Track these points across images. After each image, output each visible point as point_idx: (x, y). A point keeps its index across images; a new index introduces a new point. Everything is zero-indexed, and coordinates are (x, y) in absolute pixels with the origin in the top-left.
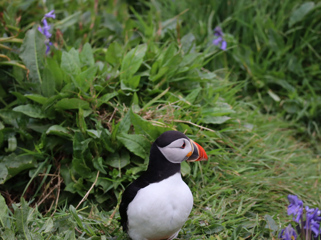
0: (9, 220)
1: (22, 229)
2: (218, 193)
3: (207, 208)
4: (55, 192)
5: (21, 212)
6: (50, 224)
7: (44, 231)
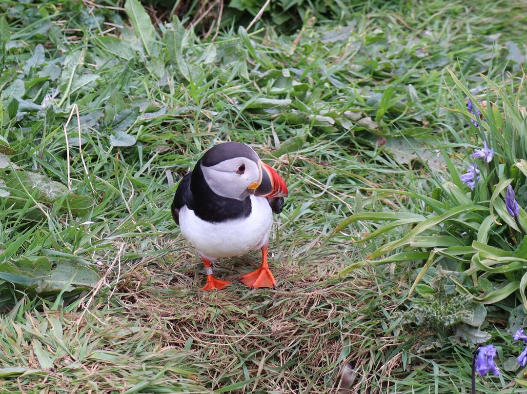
0: (156, 45)
1: (175, 58)
2: (441, 12)
3: (427, 33)
4: (216, 8)
5: (173, 35)
6: (213, 52)
7: (203, 61)
